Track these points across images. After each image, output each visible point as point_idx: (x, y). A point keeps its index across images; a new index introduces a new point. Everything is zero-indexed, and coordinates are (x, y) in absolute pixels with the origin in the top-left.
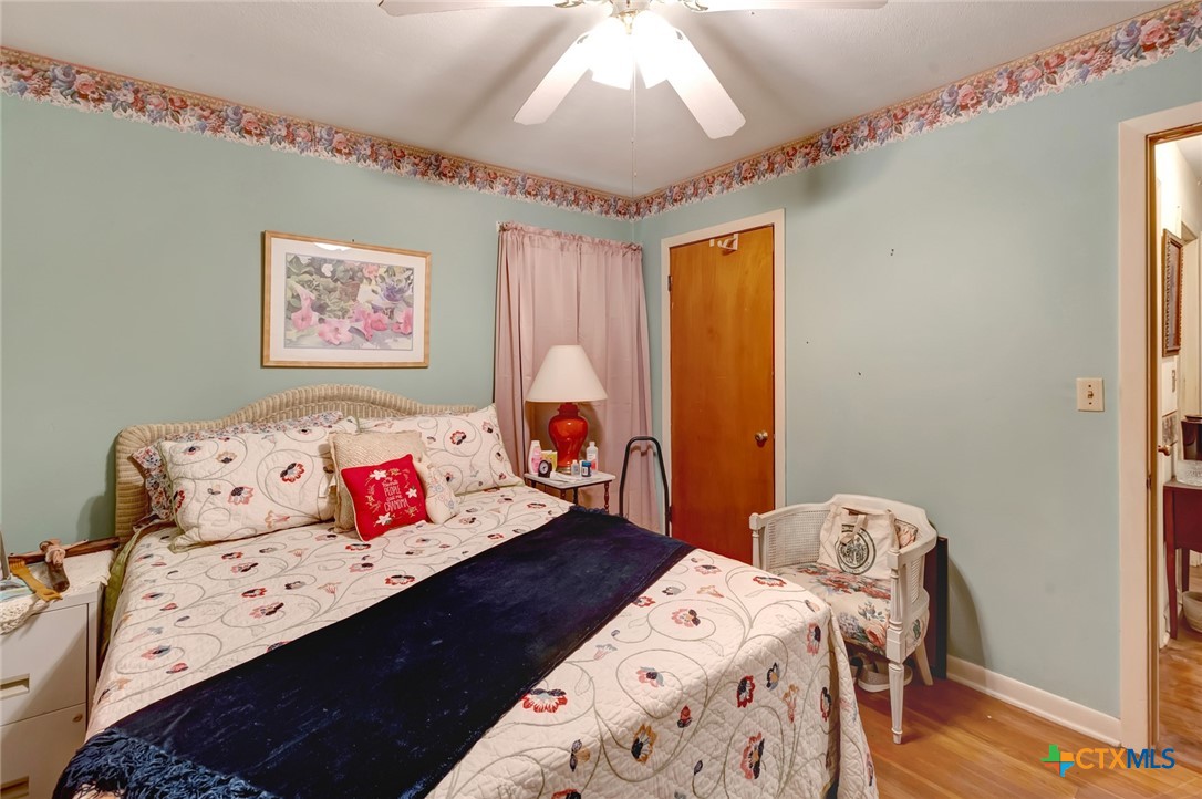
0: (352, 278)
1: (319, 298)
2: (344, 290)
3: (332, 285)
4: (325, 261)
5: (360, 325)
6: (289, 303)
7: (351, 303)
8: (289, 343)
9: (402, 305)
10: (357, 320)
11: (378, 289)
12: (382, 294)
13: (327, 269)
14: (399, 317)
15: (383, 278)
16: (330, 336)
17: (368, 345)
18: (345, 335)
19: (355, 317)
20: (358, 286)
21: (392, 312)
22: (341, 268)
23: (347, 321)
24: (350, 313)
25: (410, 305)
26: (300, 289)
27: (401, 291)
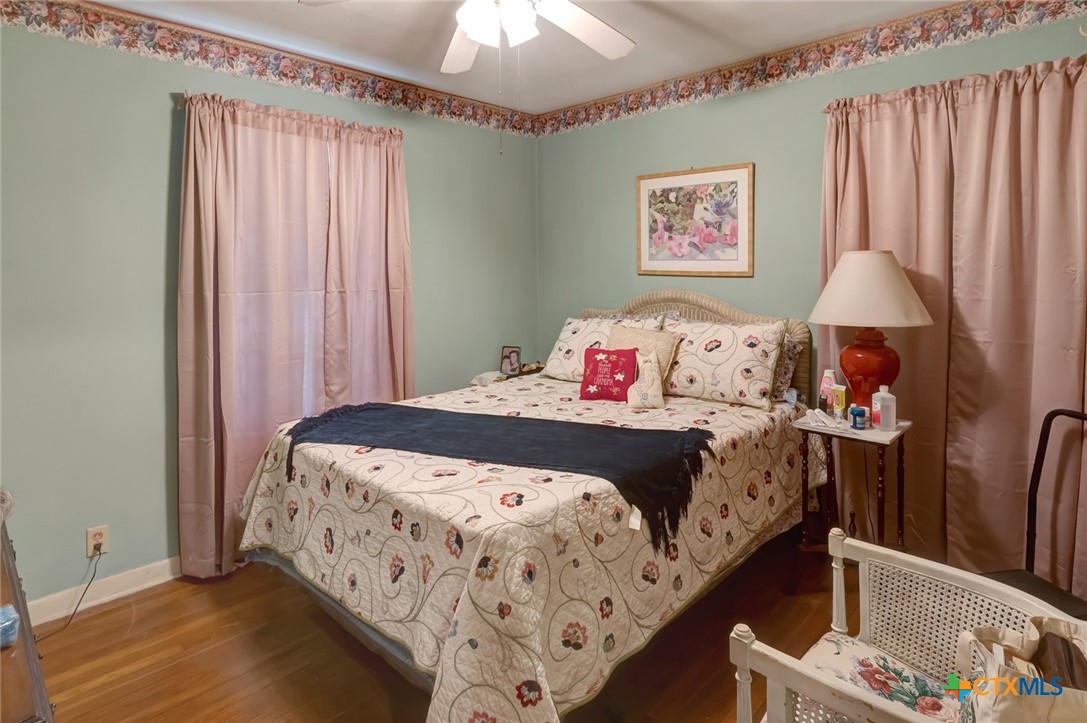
0: (689, 200)
1: (668, 221)
2: (684, 211)
3: (676, 208)
4: (671, 190)
5: (696, 240)
6: (651, 227)
7: (690, 221)
8: (652, 257)
9: (728, 218)
10: (694, 235)
11: (709, 207)
12: (711, 210)
13: (672, 196)
14: (726, 229)
15: (712, 196)
16: (676, 250)
17: (701, 256)
18: (686, 249)
19: (693, 232)
20: (693, 206)
21: (720, 225)
22: (682, 193)
23: (687, 237)
24: (689, 231)
25: (735, 217)
26: (658, 216)
27: (727, 204)
